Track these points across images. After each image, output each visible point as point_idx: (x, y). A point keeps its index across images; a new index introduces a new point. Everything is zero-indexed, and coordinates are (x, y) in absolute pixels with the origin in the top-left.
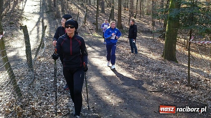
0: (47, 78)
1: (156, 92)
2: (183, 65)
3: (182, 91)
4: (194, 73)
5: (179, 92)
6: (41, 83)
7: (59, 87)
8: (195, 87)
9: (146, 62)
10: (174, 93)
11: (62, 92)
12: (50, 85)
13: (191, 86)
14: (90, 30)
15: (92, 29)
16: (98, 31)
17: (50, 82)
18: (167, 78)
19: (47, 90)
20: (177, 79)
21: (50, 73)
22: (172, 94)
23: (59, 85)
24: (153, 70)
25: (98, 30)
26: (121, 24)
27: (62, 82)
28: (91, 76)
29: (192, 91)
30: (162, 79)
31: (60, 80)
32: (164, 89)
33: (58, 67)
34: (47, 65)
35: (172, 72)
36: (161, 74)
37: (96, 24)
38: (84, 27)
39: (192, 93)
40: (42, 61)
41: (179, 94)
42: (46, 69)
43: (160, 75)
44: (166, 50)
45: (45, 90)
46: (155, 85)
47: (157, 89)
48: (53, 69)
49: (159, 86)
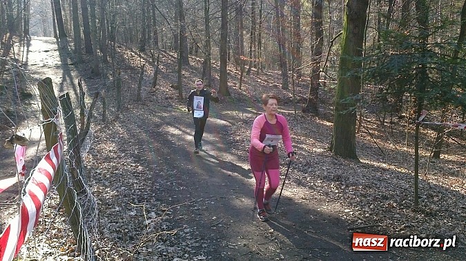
0: (117, 209)
3: (412, 224)
5: (410, 227)
8: (431, 213)
10: (401, 230)
13: (423, 212)
14: (167, 99)
15: (171, 98)
16: (182, 100)
17: (129, 218)
22: (398, 231)
26: (227, 87)
27: (154, 215)
32: (377, 221)
33: (131, 181)
34: (105, 177)
36: (348, 187)
37: (178, 87)
38: (153, 93)
39: (435, 226)
46: (351, 213)
47: (360, 221)
48: (121, 186)
49: (360, 214)
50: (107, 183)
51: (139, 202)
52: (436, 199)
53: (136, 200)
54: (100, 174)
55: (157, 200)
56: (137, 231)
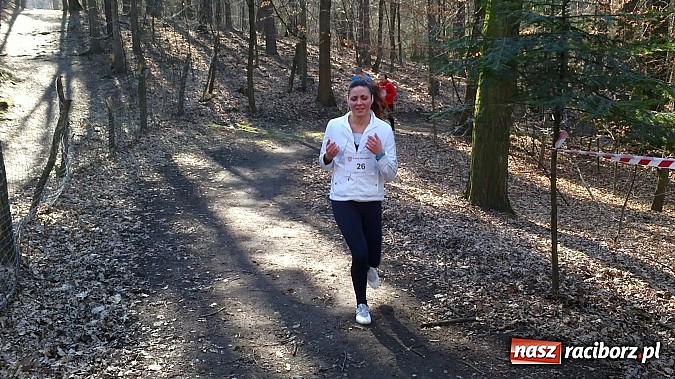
0: (64, 287)
1: (446, 325)
2: (531, 225)
3: (532, 319)
4: (568, 250)
5: (524, 323)
6: (42, 308)
7: (106, 319)
8: (577, 302)
9: (411, 216)
10: (507, 328)
11: (114, 338)
12: (75, 312)
13: (563, 299)
14: (228, 111)
15: (235, 110)
16: (253, 114)
17: (75, 303)
18: (483, 272)
19: (61, 333)
20: (517, 276)
21: (77, 267)
22: (501, 330)
23: (106, 313)
24: (435, 245)
25: (254, 111)
26: (331, 92)
27: (118, 298)
28: (224, 274)
29: (567, 319)
30: (465, 278)
31: (112, 293)
32: (474, 313)
33: (112, 244)
34: (73, 236)
35: (497, 248)
36: (464, 257)
37: (247, 91)
38: (208, 102)
39: (569, 324)
40: (55, 221)
41: (525, 329)
42: (67, 251)
43: (459, 264)
44: (475, 175)
45: (53, 334)
46: (443, 300)
47: (449, 313)
48: (92, 252)
49: (455, 302)
50: (72, 248)
51: (106, 277)
52: (616, 280)
53: (101, 275)
54: (67, 232)
55: (138, 274)
56: (79, 323)
